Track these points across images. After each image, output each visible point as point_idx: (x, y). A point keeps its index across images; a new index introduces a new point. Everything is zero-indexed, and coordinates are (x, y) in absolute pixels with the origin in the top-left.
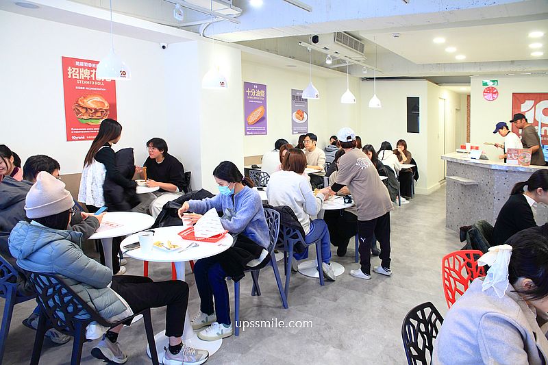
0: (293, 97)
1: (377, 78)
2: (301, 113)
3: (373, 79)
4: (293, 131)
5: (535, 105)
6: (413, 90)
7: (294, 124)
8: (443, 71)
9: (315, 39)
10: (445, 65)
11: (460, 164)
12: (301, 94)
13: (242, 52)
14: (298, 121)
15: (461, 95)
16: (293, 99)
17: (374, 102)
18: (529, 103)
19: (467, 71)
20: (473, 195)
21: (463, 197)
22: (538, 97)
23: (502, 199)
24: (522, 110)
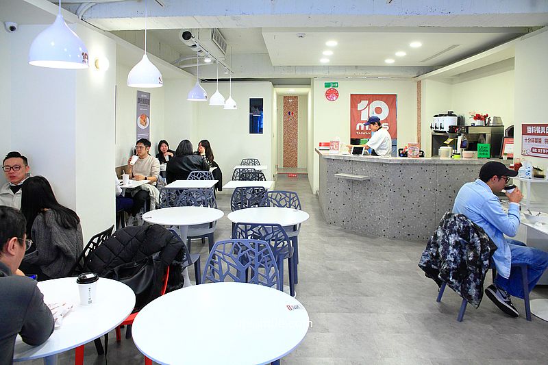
0: (139, 99)
1: (232, 80)
2: (144, 116)
3: (229, 80)
5: (369, 104)
6: (256, 91)
7: (138, 130)
8: (294, 73)
9: (187, 35)
10: (296, 68)
11: (346, 161)
12: (145, 96)
13: (117, 44)
14: (142, 127)
15: (278, 96)
16: (138, 102)
17: (230, 103)
18: (364, 103)
19: (316, 73)
20: (363, 190)
21: (350, 193)
22: (371, 98)
23: (397, 190)
24: (359, 109)
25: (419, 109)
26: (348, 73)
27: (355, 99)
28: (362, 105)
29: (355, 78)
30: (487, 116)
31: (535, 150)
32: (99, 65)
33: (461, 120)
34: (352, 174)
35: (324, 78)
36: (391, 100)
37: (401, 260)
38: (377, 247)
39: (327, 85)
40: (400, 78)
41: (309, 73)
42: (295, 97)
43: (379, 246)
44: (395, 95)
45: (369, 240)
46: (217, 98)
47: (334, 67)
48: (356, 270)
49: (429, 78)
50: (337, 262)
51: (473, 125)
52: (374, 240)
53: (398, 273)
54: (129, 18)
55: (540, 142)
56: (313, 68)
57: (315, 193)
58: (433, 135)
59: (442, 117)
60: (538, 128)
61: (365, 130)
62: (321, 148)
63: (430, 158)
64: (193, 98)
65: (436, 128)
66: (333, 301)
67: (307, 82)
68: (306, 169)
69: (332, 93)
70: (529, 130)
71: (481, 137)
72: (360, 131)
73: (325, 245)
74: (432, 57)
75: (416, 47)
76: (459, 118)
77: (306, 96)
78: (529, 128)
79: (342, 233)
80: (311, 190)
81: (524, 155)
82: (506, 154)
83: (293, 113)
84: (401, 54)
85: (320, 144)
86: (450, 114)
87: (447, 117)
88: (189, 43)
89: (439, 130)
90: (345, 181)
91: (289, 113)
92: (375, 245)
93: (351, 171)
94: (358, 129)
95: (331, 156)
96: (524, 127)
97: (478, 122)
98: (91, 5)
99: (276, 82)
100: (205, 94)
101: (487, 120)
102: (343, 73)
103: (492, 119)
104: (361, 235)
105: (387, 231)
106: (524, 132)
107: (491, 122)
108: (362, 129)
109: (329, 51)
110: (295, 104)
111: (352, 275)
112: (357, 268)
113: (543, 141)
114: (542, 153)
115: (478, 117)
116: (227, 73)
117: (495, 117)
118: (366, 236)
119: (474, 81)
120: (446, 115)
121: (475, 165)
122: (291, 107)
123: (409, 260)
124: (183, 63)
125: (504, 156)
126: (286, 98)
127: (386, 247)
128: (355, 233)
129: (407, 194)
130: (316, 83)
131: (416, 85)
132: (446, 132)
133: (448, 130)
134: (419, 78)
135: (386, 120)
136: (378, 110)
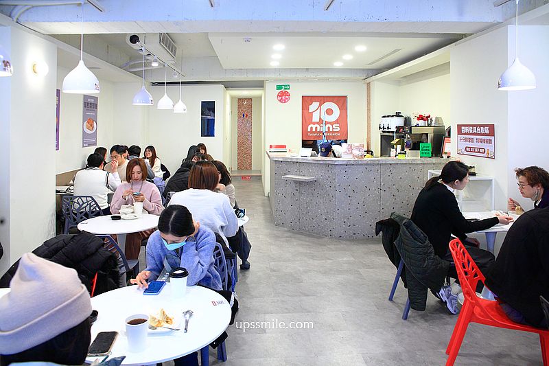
0: (85, 103)
1: (183, 83)
2: (90, 121)
3: (179, 83)
4: (83, 143)
5: (320, 106)
6: (208, 94)
7: (85, 135)
8: (245, 76)
9: (134, 39)
11: (294, 162)
12: (93, 100)
13: (58, 48)
14: (88, 132)
15: (232, 98)
16: (85, 106)
17: (180, 107)
18: (315, 105)
19: (267, 76)
20: (310, 191)
21: (297, 194)
22: (322, 99)
23: (342, 190)
24: (310, 111)
25: (369, 110)
26: (300, 75)
27: (307, 101)
28: (314, 106)
29: (306, 80)
30: (430, 116)
31: (468, 149)
32: (36, 70)
33: (407, 121)
34: (299, 175)
35: (276, 80)
36: (341, 101)
37: (345, 259)
38: (322, 247)
39: (279, 87)
40: (350, 80)
41: (260, 76)
42: (250, 99)
43: (325, 245)
44: (346, 97)
45: (315, 240)
46: (165, 102)
47: (285, 70)
48: (299, 270)
49: (378, 80)
50: (281, 263)
51: (417, 125)
52: (320, 240)
53: (340, 272)
54: (68, 23)
55: (473, 142)
56: (264, 70)
57: (266, 195)
58: (381, 136)
59: (390, 118)
60: (471, 128)
61: (316, 132)
62: (272, 150)
63: (379, 158)
64: (138, 102)
65: (384, 128)
66: (274, 302)
67: (260, 85)
68: (260, 171)
69: (284, 96)
70: (464, 130)
71: (424, 137)
72: (311, 132)
73: (272, 247)
74: (377, 61)
75: (360, 51)
76: (406, 118)
77: (260, 98)
78: (463, 128)
79: (289, 234)
80: (264, 192)
81: (460, 154)
82: (446, 153)
83: (247, 116)
84: (348, 57)
85: (271, 147)
86: (398, 115)
87: (395, 118)
88: (137, 46)
89: (387, 130)
90: (292, 183)
91: (243, 115)
92: (321, 245)
93: (298, 173)
94: (309, 130)
95: (279, 158)
96: (459, 127)
97: (421, 123)
98: (26, 8)
99: (228, 85)
100: (151, 99)
101: (429, 121)
102: (294, 76)
103: (434, 119)
104: (309, 236)
105: (333, 231)
106: (460, 133)
107: (433, 123)
108: (314, 130)
109: (277, 54)
110: (250, 106)
111: (295, 275)
112: (301, 269)
113: (475, 140)
114: (475, 152)
115: (421, 118)
116: (176, 77)
117: (436, 118)
118: (313, 236)
119: (425, 81)
120: (393, 116)
121: (417, 164)
122: (245, 109)
123: (352, 259)
124: (134, 66)
125: (444, 155)
126: (241, 100)
127: (332, 247)
128: (302, 234)
129: (352, 194)
130: (267, 85)
131: (365, 86)
132: (393, 132)
133: (395, 130)
134: (368, 80)
135: (337, 122)
136: (329, 112)
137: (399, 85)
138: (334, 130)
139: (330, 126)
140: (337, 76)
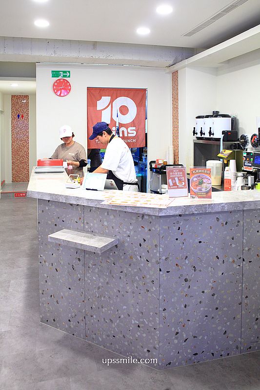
21: (80, 267)
23: (173, 269)
24: (99, 108)
25: (175, 108)
27: (94, 94)
33: (235, 123)
34: (83, 231)
36: (139, 96)
39: (55, 74)
40: (151, 67)
42: (26, 97)
44: (145, 90)
58: (195, 144)
65: (202, 133)
67: (28, 71)
69: (62, 87)
83: (22, 116)
86: (216, 114)
89: (207, 136)
91: (19, 116)
93: (82, 224)
95: (43, 195)
105: (154, 352)
110: (26, 105)
122: (20, 108)
126: (14, 97)
130: (39, 71)
131: (170, 77)
132: (219, 140)
133: (221, 136)
134: (176, 67)
135: (133, 124)
136: (124, 110)
137: (217, 75)
138: (129, 135)
139: (125, 130)
140: (135, 58)
